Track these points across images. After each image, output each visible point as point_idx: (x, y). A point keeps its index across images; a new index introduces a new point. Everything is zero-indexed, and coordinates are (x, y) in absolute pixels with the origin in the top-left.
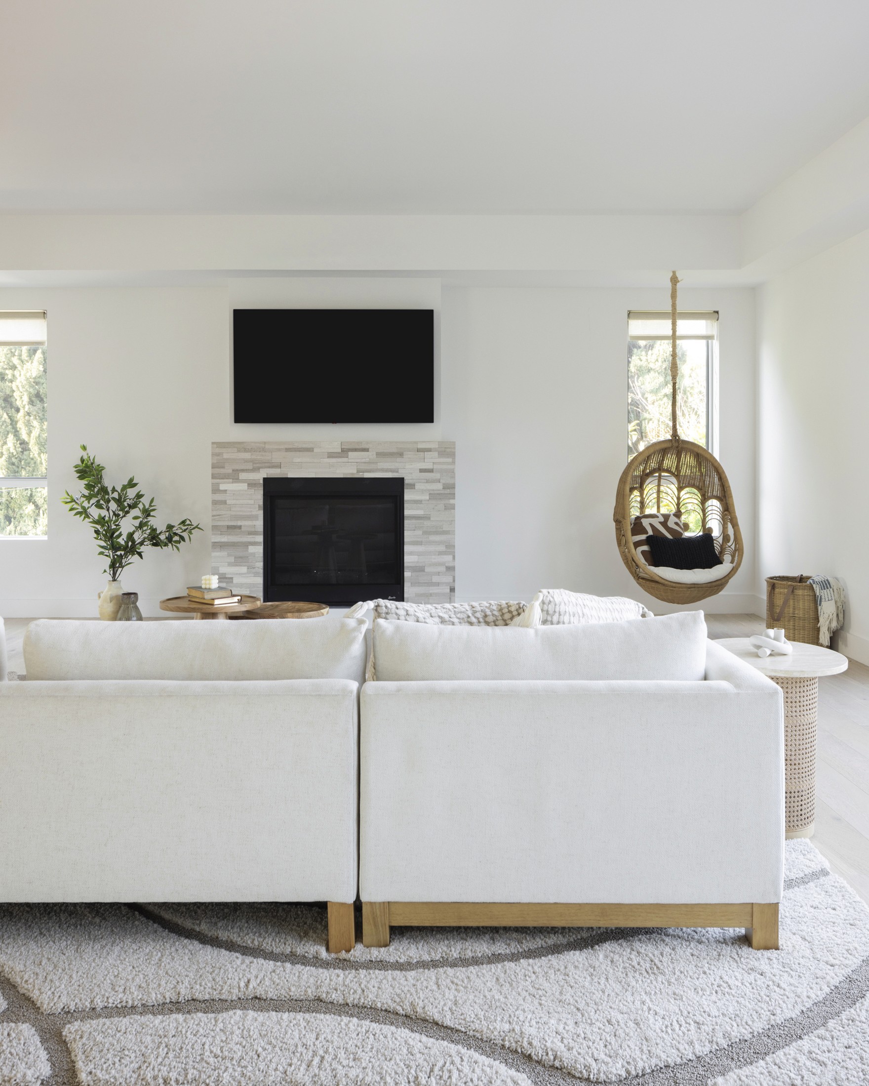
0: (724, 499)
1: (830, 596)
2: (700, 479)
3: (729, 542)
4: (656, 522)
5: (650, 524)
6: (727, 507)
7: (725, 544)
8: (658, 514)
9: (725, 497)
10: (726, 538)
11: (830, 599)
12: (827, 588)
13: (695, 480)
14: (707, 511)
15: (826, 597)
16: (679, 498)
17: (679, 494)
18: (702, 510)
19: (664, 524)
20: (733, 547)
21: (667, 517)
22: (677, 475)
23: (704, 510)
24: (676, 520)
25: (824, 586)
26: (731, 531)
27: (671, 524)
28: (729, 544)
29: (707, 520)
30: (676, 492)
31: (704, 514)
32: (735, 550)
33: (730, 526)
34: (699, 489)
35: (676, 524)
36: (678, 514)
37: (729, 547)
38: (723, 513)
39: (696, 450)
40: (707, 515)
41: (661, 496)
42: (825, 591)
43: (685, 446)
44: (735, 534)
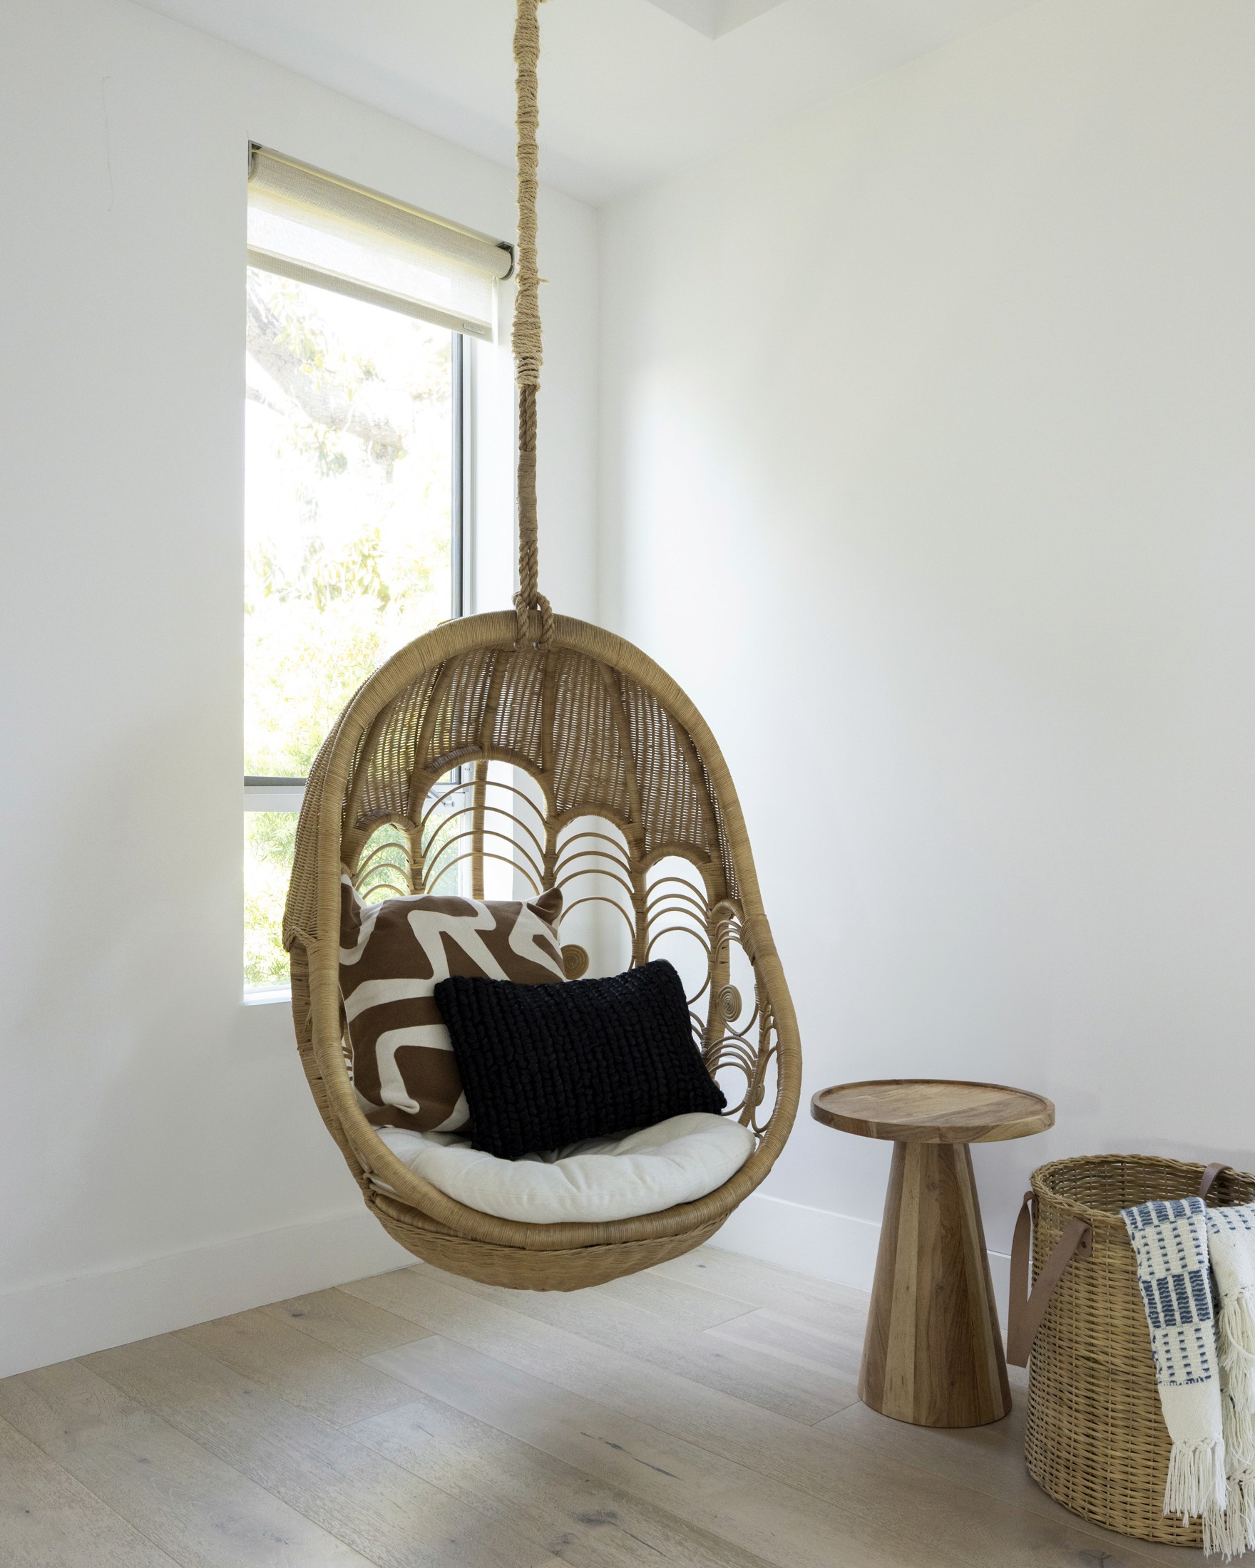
0: (714, 855)
1: (1195, 1360)
2: (625, 784)
3: (735, 1018)
4: (466, 933)
5: (445, 937)
6: (726, 884)
7: (717, 1025)
8: (476, 903)
9: (716, 844)
10: (724, 1004)
11: (1197, 1372)
12: (1186, 1318)
13: (606, 788)
14: (650, 900)
15: (1178, 1363)
16: (550, 856)
17: (551, 841)
18: (633, 897)
19: (497, 940)
20: (753, 1037)
21: (505, 916)
22: (543, 771)
23: (639, 899)
24: (540, 927)
25: (1168, 1309)
26: (741, 974)
27: (521, 943)
28: (738, 1025)
29: (652, 932)
30: (542, 836)
31: (642, 913)
32: (764, 1053)
33: (737, 955)
34: (623, 819)
35: (540, 941)
36: (549, 907)
37: (738, 1036)
38: (710, 906)
39: (610, 655)
40: (650, 916)
41: (487, 848)
42: (1172, 1331)
43: (570, 640)
44: (761, 987)
